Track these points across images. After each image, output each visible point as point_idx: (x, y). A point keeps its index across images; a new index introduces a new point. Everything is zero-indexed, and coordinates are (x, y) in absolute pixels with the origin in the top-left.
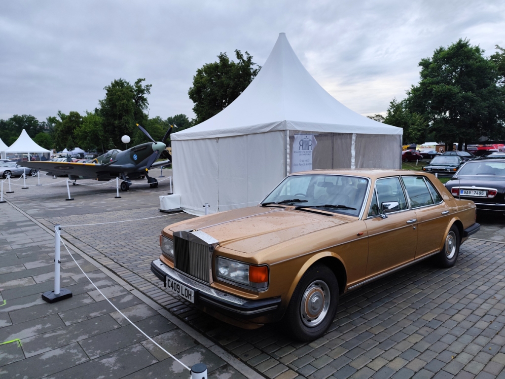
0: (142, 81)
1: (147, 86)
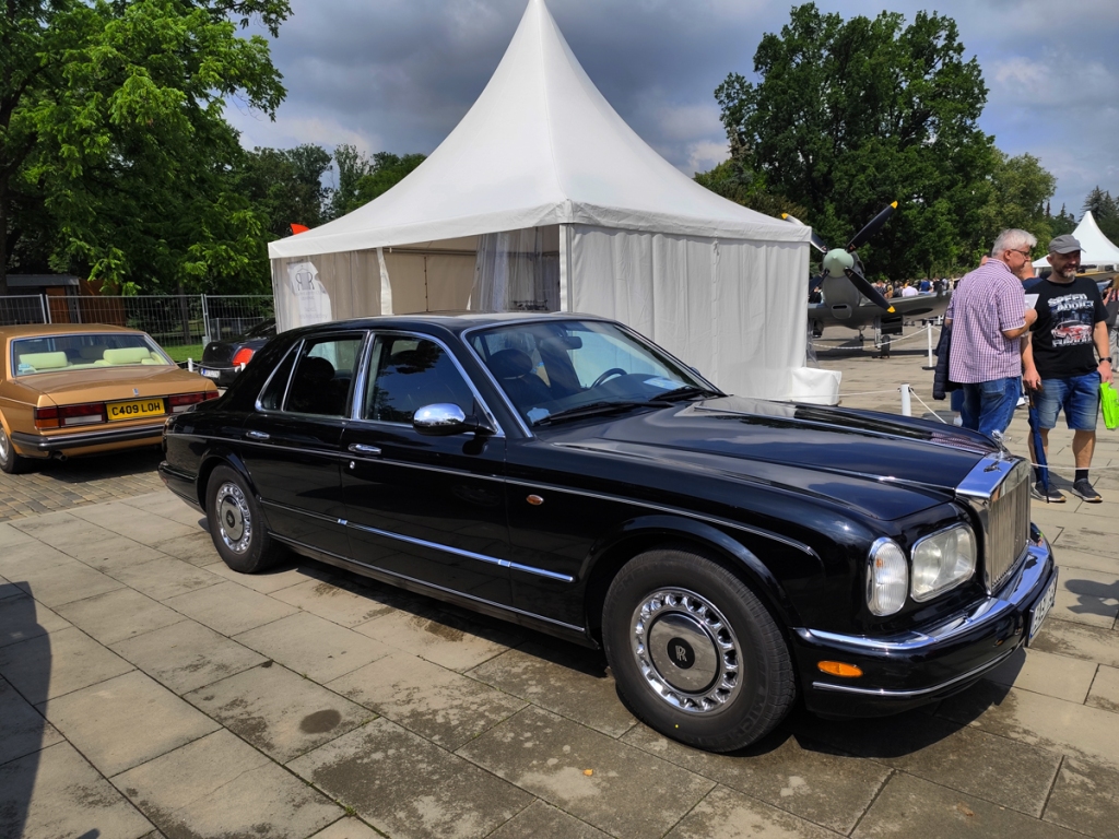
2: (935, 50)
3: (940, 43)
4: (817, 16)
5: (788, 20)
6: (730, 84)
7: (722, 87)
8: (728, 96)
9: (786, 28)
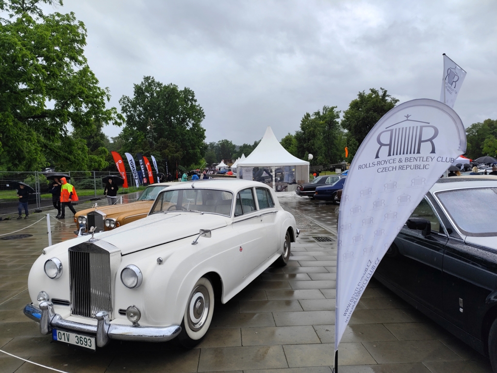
0: (335, 109)
1: (337, 112)
2: (189, 99)
3: (191, 98)
4: (153, 81)
5: (143, 80)
6: (124, 99)
7: (121, 100)
8: (124, 103)
9: (142, 83)
